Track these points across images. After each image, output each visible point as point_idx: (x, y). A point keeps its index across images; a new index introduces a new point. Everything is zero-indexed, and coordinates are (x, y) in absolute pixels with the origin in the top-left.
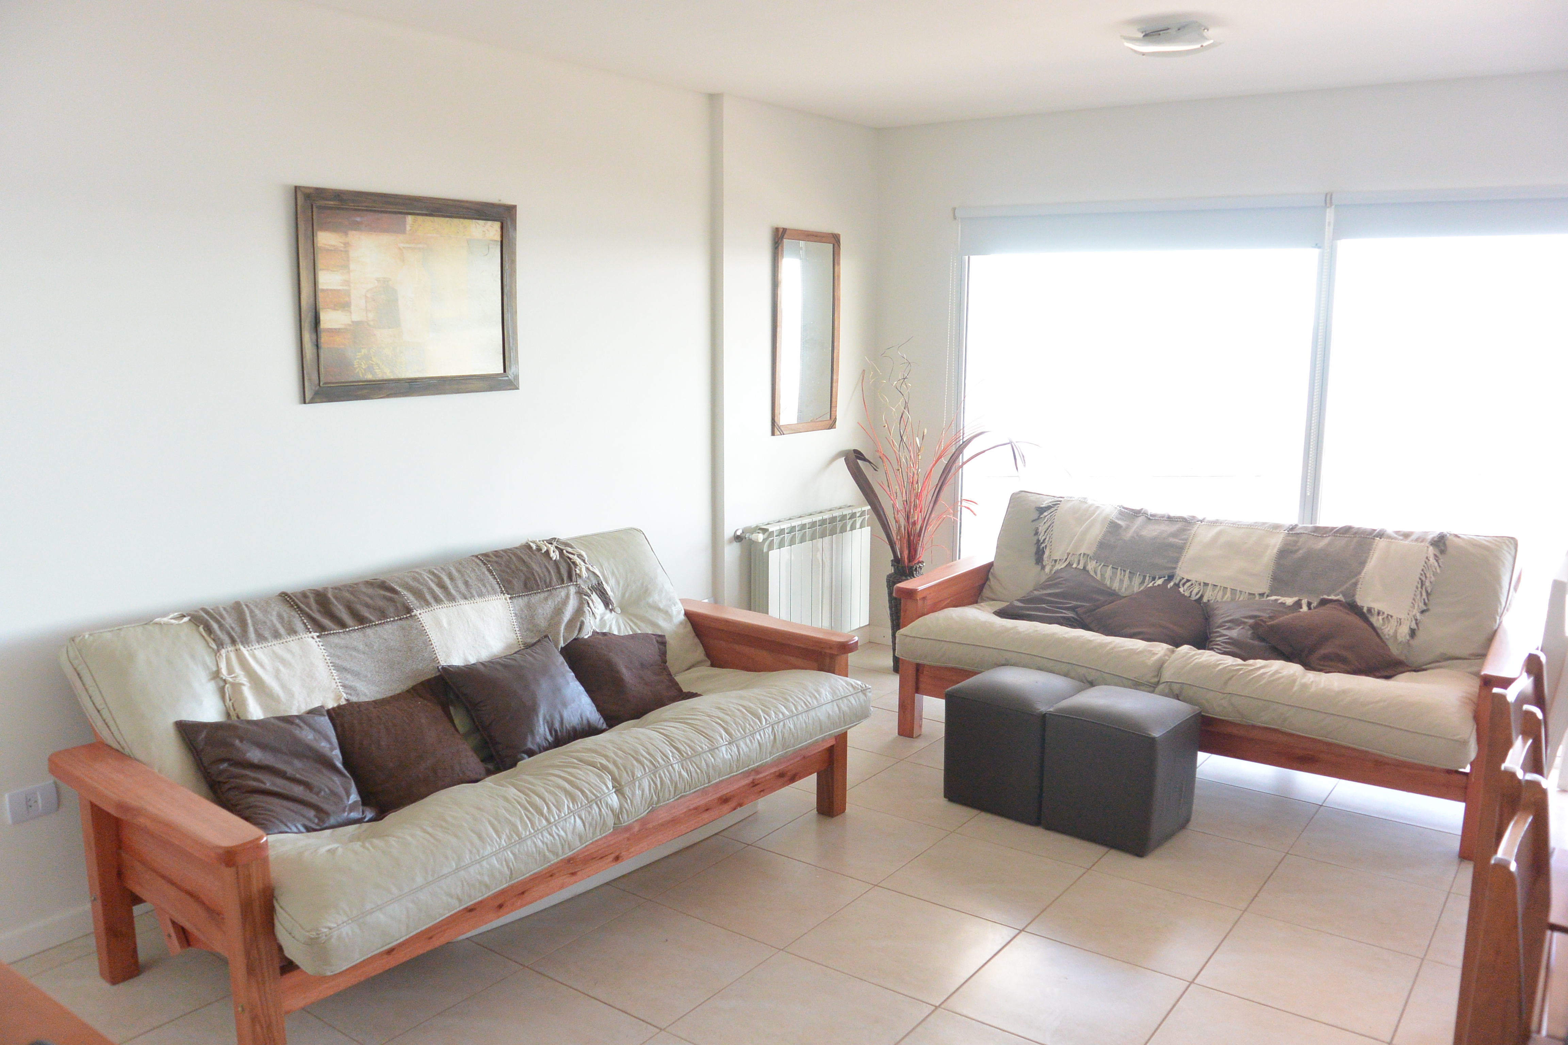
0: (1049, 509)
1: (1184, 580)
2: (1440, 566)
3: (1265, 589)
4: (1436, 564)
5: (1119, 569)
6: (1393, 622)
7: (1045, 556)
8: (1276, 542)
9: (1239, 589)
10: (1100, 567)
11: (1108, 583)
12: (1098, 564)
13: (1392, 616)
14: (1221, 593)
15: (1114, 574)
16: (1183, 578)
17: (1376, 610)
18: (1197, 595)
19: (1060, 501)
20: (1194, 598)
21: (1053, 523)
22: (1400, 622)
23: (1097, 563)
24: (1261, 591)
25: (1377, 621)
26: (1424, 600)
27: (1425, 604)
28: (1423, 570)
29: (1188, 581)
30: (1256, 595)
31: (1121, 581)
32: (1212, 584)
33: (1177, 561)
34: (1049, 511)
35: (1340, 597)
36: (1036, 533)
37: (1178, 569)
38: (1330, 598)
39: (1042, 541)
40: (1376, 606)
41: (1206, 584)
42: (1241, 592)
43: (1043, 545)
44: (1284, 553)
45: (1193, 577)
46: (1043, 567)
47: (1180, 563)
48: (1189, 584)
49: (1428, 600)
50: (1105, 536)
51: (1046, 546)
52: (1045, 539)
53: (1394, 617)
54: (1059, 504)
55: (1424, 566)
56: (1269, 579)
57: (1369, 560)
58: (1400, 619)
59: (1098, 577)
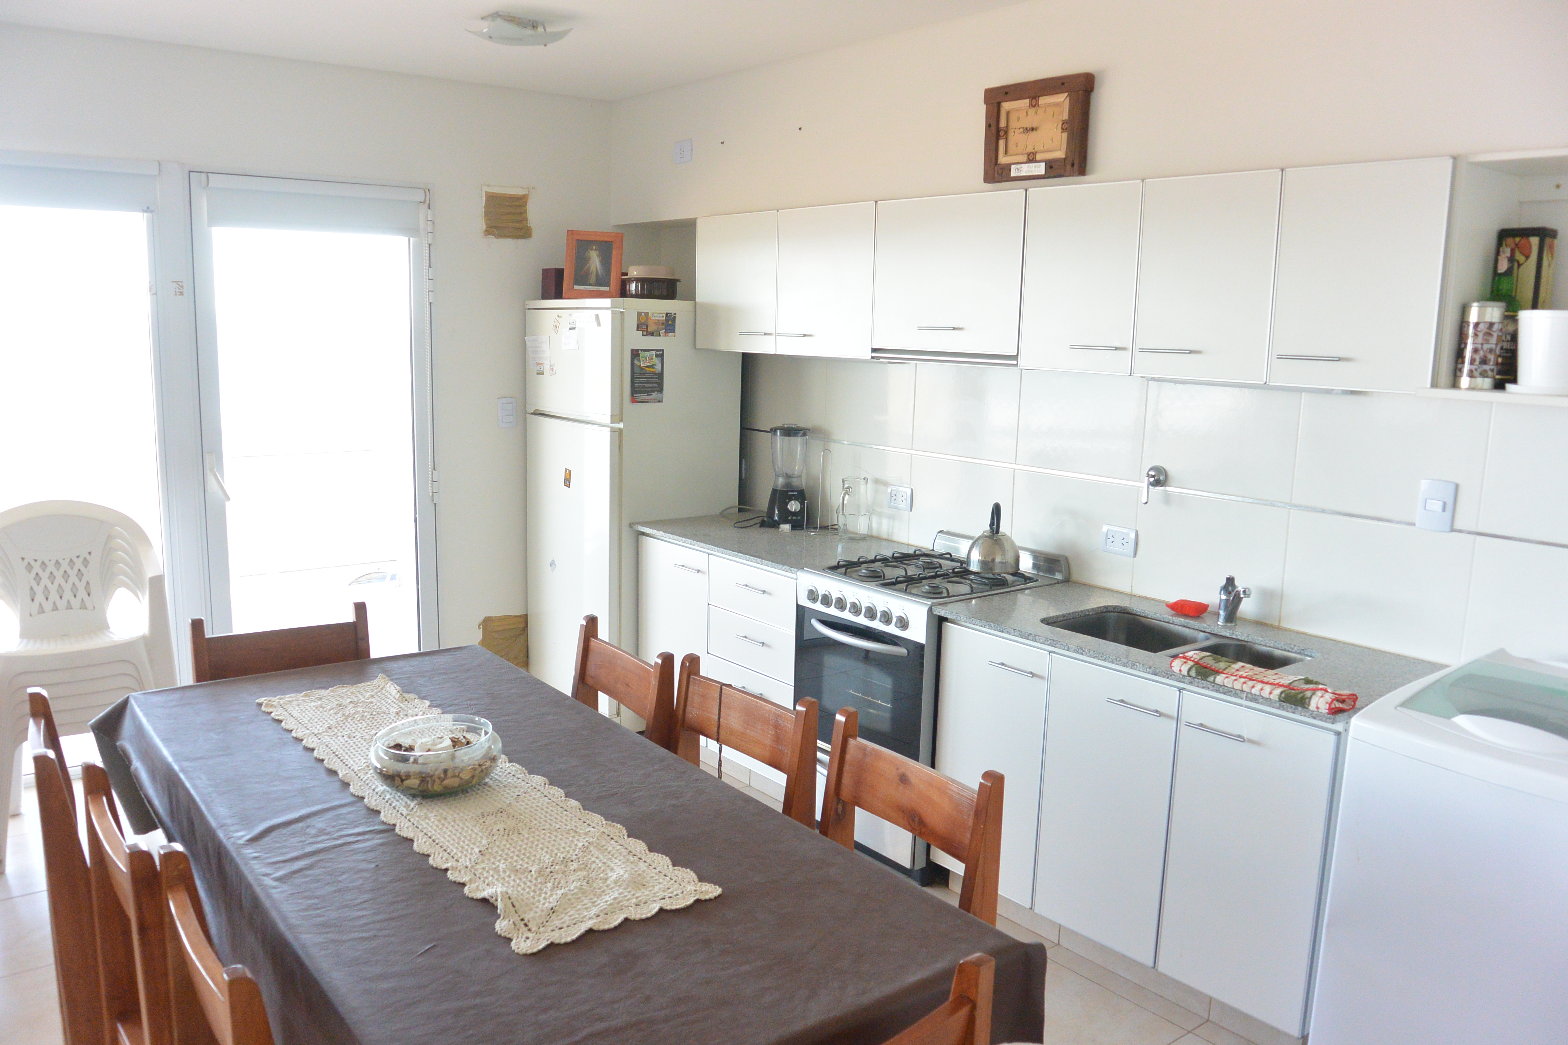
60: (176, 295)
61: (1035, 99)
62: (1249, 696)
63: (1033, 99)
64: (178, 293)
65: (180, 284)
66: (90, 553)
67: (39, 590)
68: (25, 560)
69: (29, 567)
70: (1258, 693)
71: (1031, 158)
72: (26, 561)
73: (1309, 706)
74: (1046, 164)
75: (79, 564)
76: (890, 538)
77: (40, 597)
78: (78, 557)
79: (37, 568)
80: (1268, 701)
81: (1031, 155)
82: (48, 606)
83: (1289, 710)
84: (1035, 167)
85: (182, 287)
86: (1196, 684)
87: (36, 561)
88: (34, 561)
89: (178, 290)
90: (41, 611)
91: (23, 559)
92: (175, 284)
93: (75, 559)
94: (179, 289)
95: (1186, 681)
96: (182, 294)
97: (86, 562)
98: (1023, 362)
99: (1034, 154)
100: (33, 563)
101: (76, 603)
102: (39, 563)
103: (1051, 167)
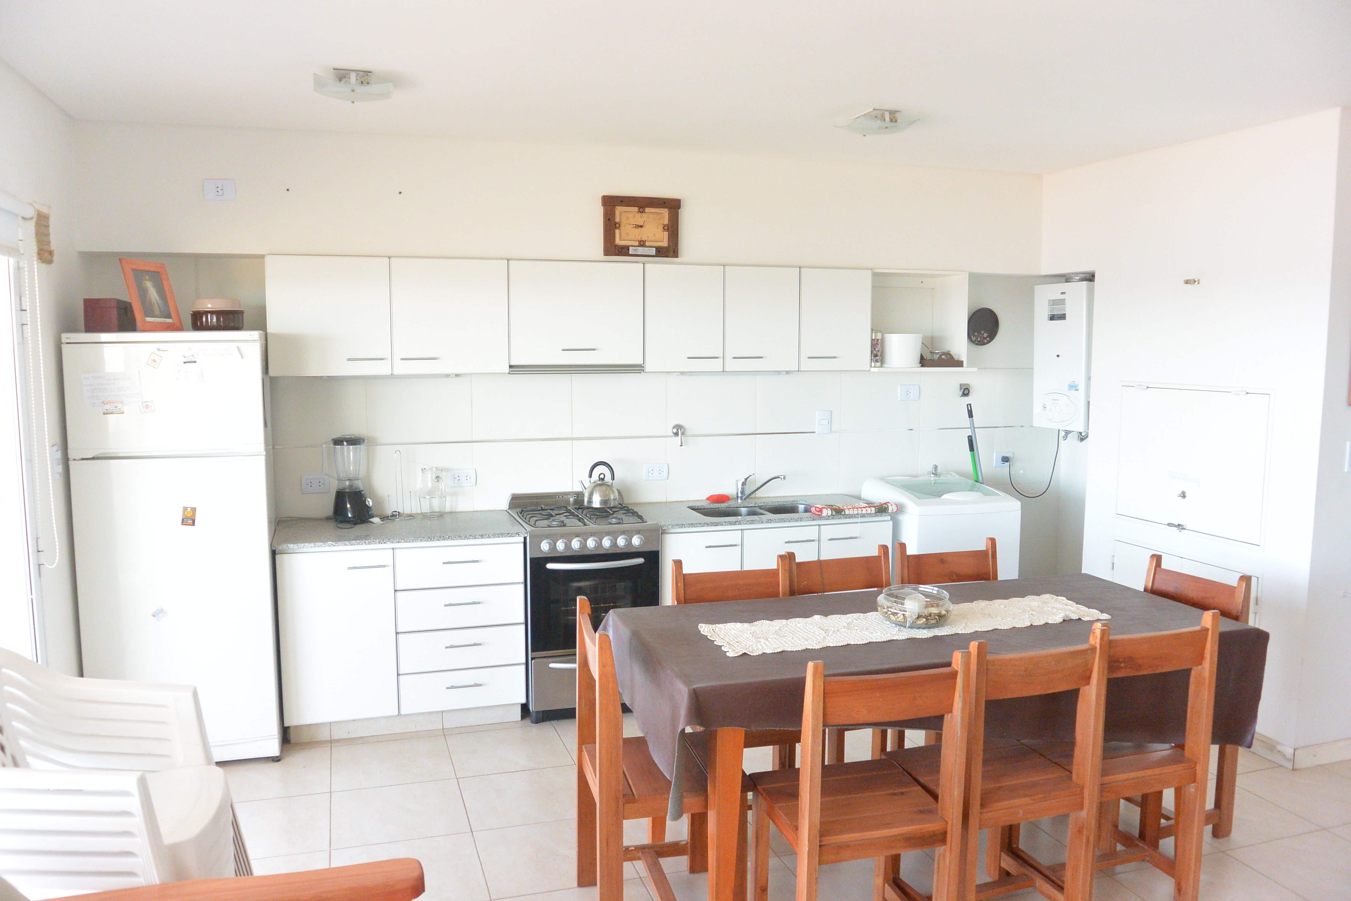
61: (642, 208)
62: (861, 515)
63: (640, 208)
70: (866, 512)
71: (642, 244)
73: (888, 510)
74: (656, 249)
76: (454, 510)
80: (870, 515)
81: (642, 242)
83: (879, 515)
84: (648, 250)
86: (835, 518)
95: (830, 518)
98: (648, 368)
99: (644, 242)
103: (659, 251)
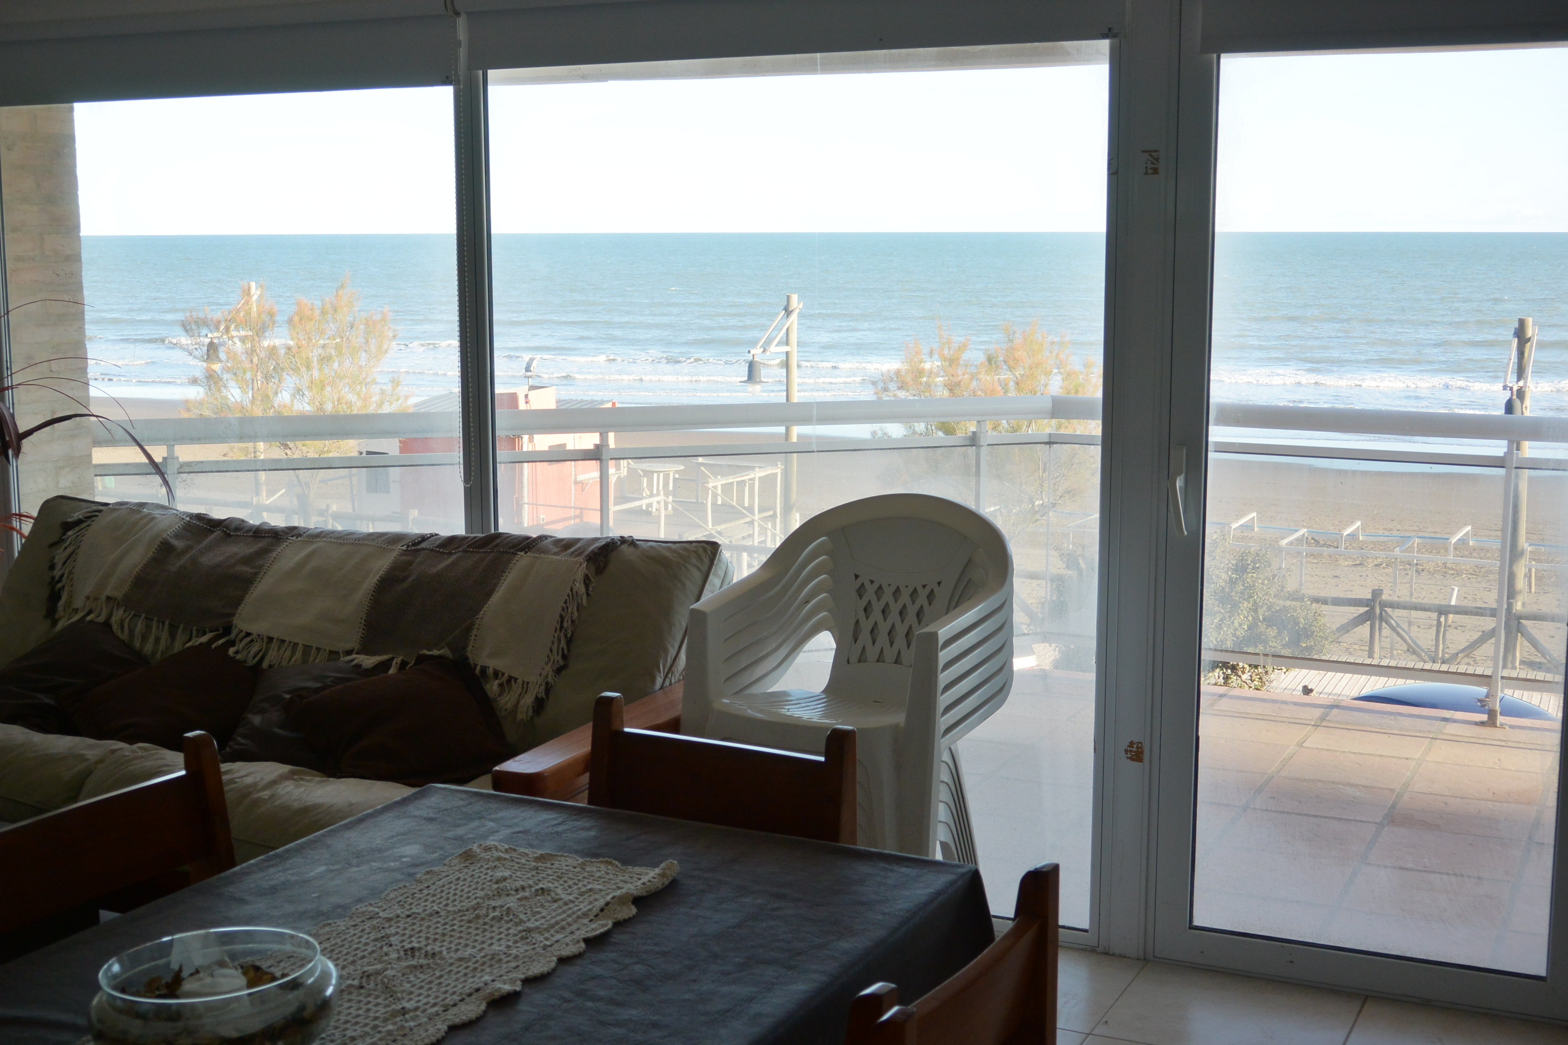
0: (77, 525)
1: (242, 634)
2: (588, 594)
3: (354, 643)
4: (583, 590)
5: (155, 621)
6: (516, 688)
7: (61, 603)
8: (382, 565)
9: (315, 645)
10: (128, 619)
11: (137, 644)
12: (127, 613)
13: (516, 679)
14: (288, 652)
15: (148, 628)
16: (242, 631)
17: (491, 670)
18: (254, 657)
19: (100, 511)
20: (251, 662)
21: (78, 547)
22: (526, 685)
23: (125, 611)
24: (348, 646)
25: (493, 687)
26: (563, 650)
27: (564, 657)
28: (565, 602)
29: (248, 634)
30: (341, 652)
31: (157, 639)
32: (277, 639)
33: (237, 602)
34: (77, 529)
35: (445, 652)
36: (52, 567)
37: (237, 615)
38: (431, 653)
39: (57, 578)
40: (492, 664)
41: (270, 639)
42: (318, 649)
43: (59, 585)
44: (387, 582)
45: (254, 628)
46: (55, 622)
47: (242, 605)
48: (248, 639)
49: (569, 650)
50: (146, 566)
51: (64, 587)
52: (62, 576)
53: (520, 681)
54: (96, 516)
55: (568, 596)
56: (362, 625)
57: (497, 589)
58: (528, 683)
59: (124, 636)
60: (1146, 173)
64: (1150, 171)
65: (1155, 154)
66: (939, 583)
67: (866, 626)
68: (859, 578)
69: (861, 592)
72: (859, 582)
75: (923, 594)
77: (865, 636)
78: (924, 586)
79: (870, 593)
82: (872, 653)
85: (1157, 160)
87: (872, 582)
88: (869, 581)
89: (1150, 166)
90: (862, 659)
91: (857, 576)
92: (1147, 155)
93: (920, 589)
94: (1153, 163)
96: (1156, 171)
97: (931, 596)
100: (867, 584)
101: (890, 654)
102: (876, 586)
